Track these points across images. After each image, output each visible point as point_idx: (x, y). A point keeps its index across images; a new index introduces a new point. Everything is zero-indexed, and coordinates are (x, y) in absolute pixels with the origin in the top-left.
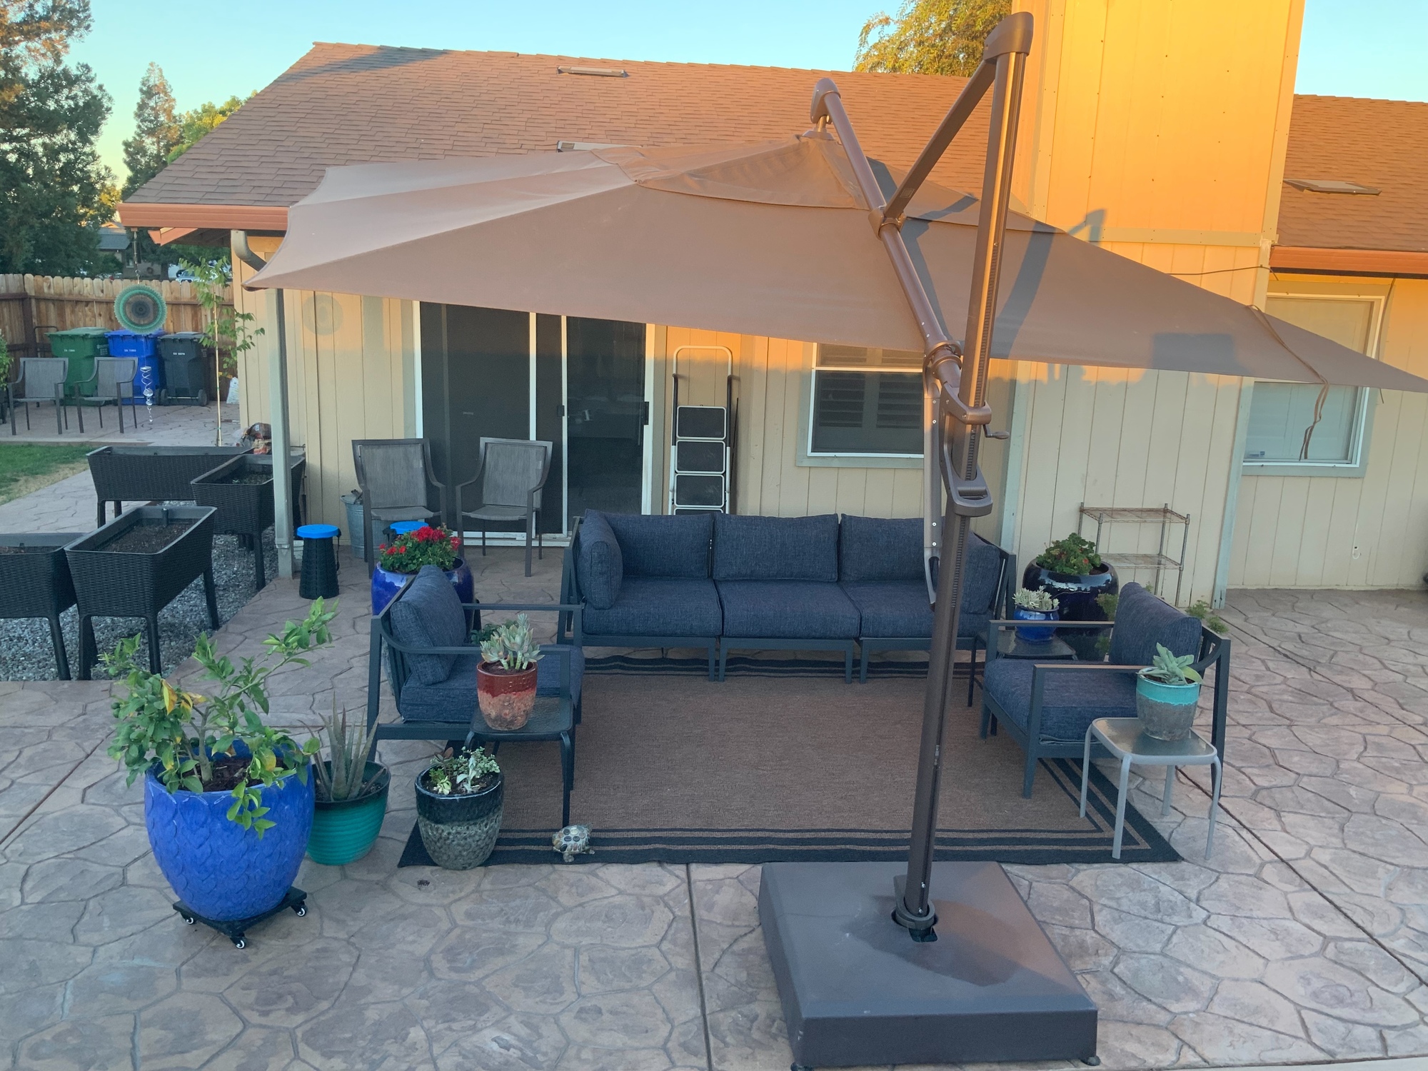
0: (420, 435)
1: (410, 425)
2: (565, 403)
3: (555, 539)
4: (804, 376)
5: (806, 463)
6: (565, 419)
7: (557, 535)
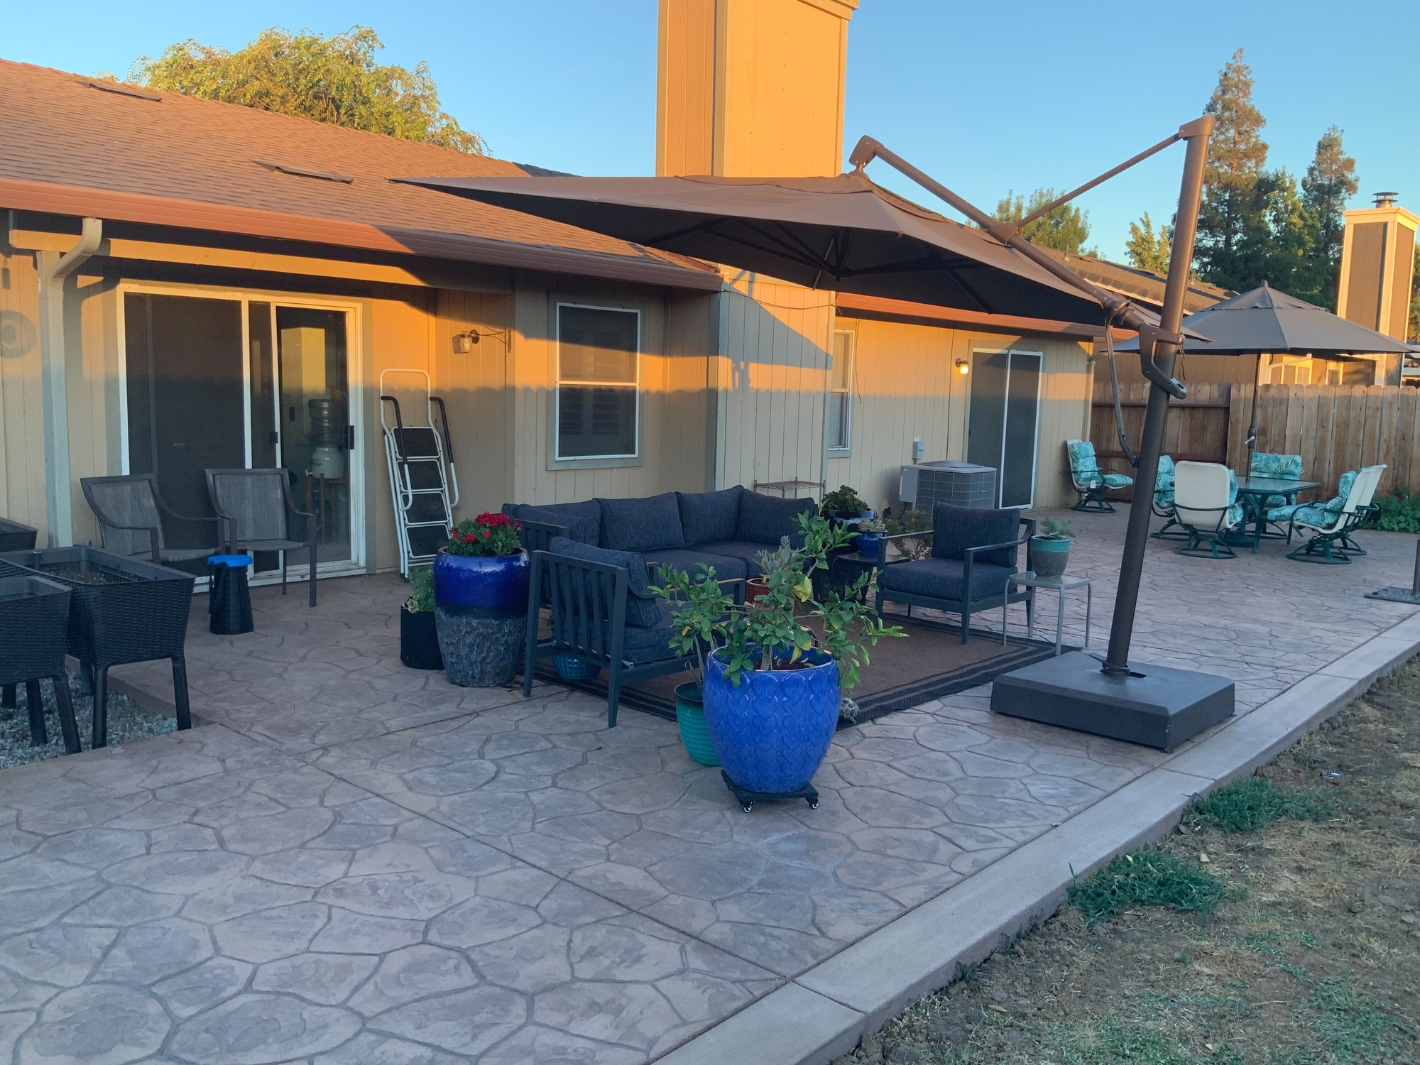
0: (126, 471)
1: (114, 459)
2: (278, 429)
3: (271, 577)
4: (549, 394)
5: (555, 467)
6: (278, 446)
7: (274, 572)
